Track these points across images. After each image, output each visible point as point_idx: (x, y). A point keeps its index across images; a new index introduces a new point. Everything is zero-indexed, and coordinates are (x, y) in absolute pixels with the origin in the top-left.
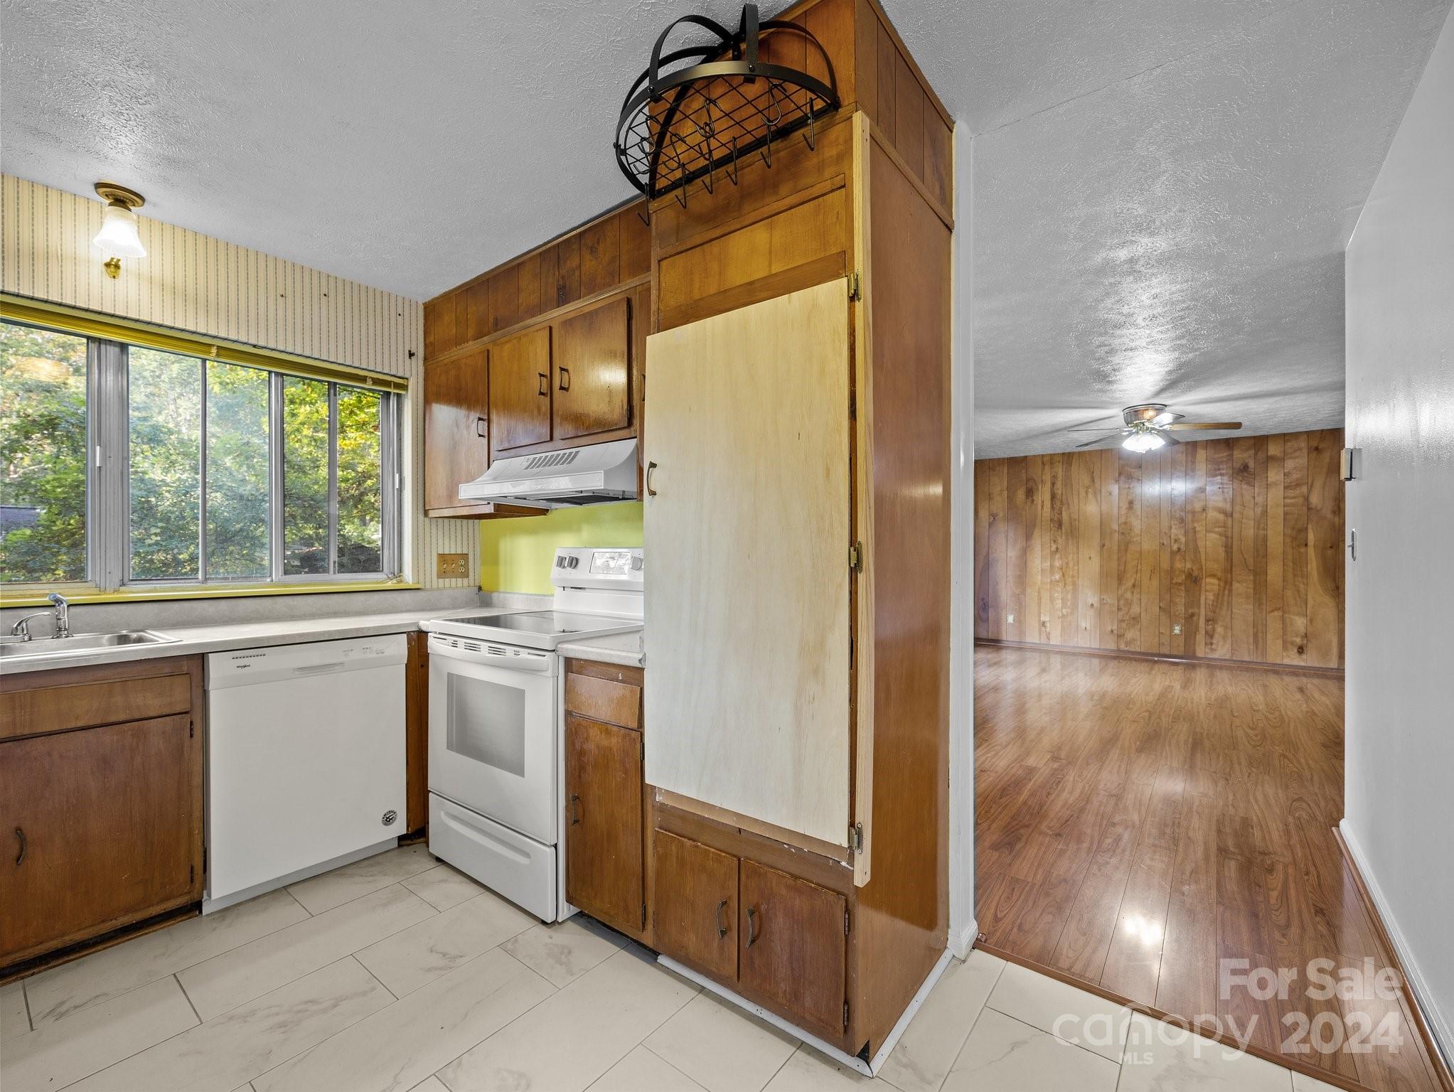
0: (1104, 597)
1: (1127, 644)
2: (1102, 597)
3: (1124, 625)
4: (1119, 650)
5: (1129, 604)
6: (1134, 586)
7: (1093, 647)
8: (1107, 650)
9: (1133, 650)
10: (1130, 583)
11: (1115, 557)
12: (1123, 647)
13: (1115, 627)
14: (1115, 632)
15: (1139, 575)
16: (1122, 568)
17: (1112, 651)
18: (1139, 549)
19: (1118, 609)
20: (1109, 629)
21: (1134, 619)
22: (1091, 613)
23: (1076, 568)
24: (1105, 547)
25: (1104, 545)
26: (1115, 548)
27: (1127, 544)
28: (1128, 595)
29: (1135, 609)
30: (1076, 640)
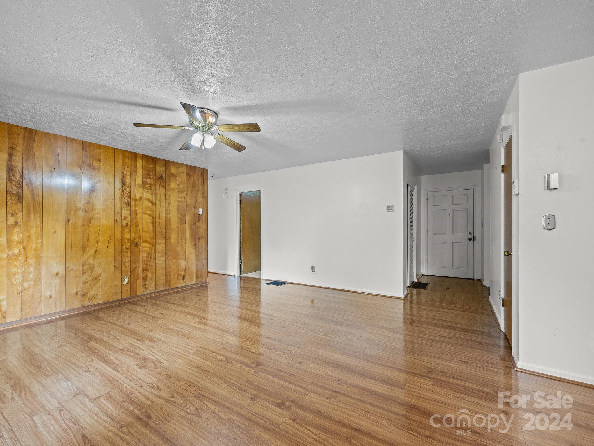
0: (69, 265)
1: (90, 300)
2: (67, 265)
3: (87, 285)
4: (84, 307)
5: (91, 268)
6: (95, 253)
7: (58, 310)
8: (72, 310)
9: (95, 303)
10: (92, 252)
11: (80, 230)
12: (86, 303)
13: (79, 289)
14: (80, 293)
15: (99, 244)
16: (85, 239)
17: (79, 309)
18: (99, 224)
19: (82, 274)
20: (75, 291)
21: (96, 279)
22: (57, 280)
23: (40, 241)
24: (71, 222)
25: (69, 220)
26: (80, 223)
27: (90, 220)
28: (91, 261)
29: (97, 271)
30: (39, 309)
